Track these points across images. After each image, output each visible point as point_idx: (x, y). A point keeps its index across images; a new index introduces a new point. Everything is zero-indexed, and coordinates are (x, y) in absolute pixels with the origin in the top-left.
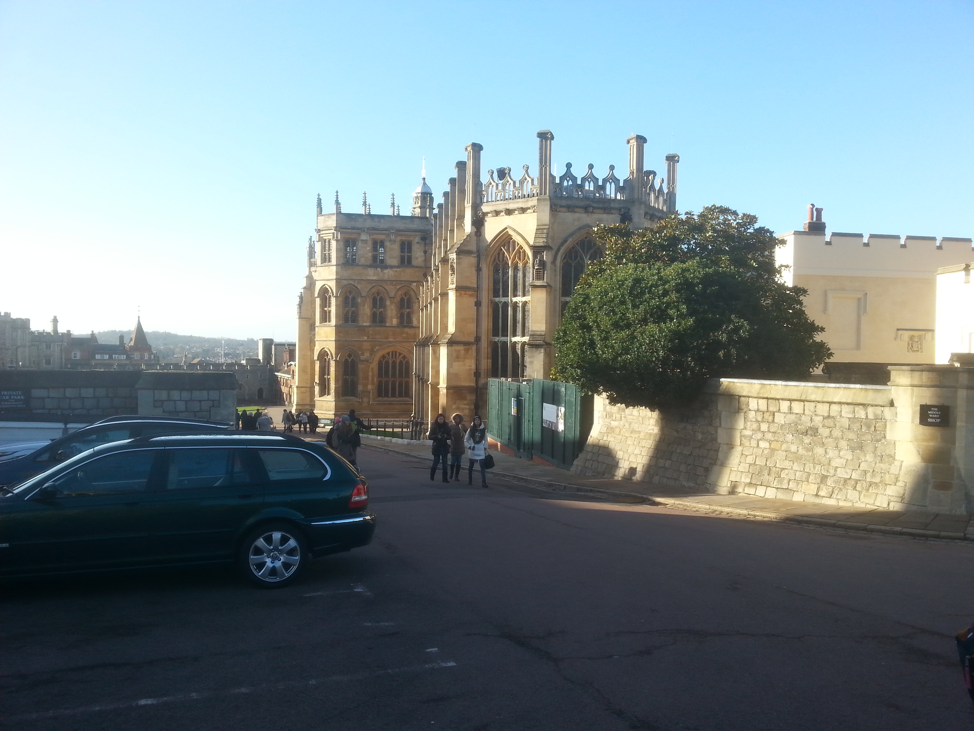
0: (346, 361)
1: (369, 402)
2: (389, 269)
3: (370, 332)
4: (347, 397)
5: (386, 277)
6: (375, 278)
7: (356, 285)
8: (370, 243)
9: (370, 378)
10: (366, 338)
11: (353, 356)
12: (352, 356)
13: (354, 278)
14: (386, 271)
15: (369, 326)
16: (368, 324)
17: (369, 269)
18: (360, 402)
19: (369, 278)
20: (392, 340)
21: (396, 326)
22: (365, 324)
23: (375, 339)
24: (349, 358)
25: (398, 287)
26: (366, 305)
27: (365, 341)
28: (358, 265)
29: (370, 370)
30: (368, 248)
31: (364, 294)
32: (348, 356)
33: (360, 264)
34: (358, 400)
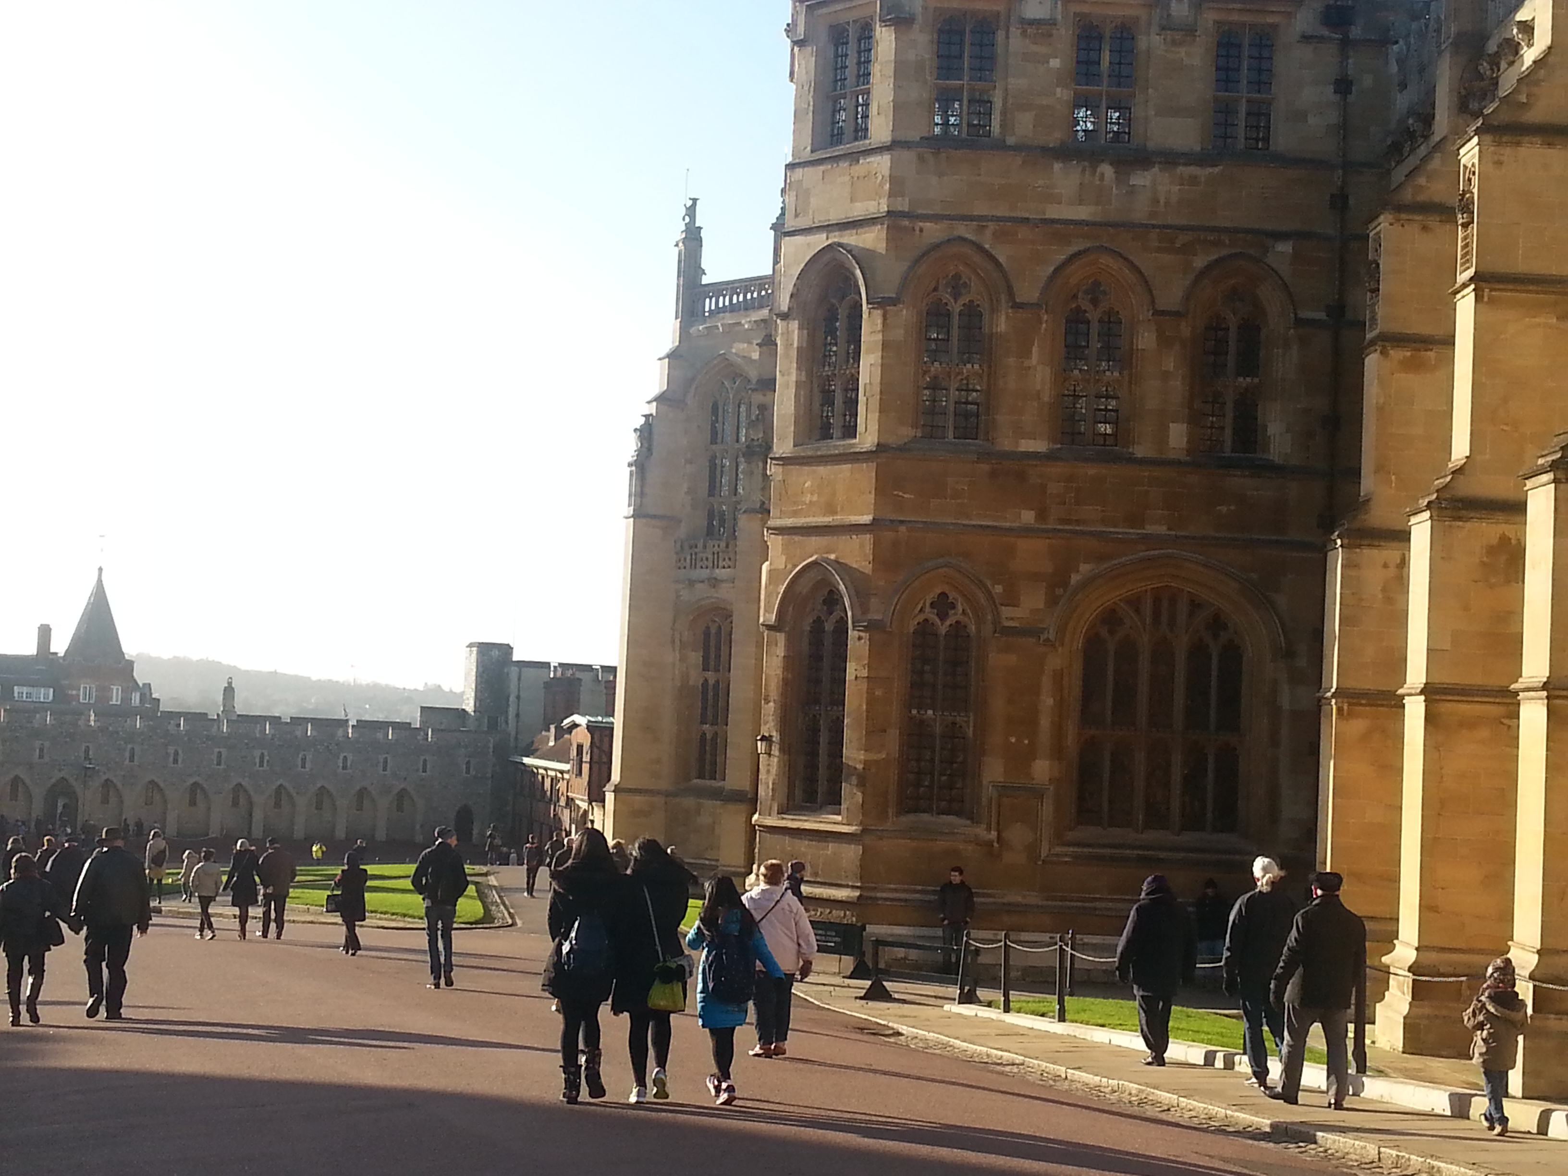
0: (925, 630)
1: (1032, 850)
2: (1156, 169)
3: (1054, 488)
4: (925, 817)
5: (1140, 211)
6: (1082, 213)
7: (987, 246)
8: (1065, 36)
9: (1045, 722)
10: (1028, 517)
11: (960, 609)
12: (953, 606)
13: (981, 209)
14: (1141, 179)
15: (1049, 457)
16: (1039, 446)
17: (1057, 166)
18: (990, 844)
19: (1054, 212)
20: (1162, 529)
21: (1184, 458)
22: (1028, 445)
23: (1078, 522)
24: (943, 617)
25: (1200, 262)
26: (1035, 350)
27: (1026, 532)
28: (1001, 146)
29: (1046, 683)
30: (1055, 63)
31: (1028, 292)
32: (932, 605)
33: (1011, 141)
34: (981, 831)
